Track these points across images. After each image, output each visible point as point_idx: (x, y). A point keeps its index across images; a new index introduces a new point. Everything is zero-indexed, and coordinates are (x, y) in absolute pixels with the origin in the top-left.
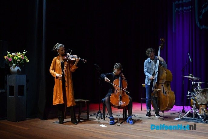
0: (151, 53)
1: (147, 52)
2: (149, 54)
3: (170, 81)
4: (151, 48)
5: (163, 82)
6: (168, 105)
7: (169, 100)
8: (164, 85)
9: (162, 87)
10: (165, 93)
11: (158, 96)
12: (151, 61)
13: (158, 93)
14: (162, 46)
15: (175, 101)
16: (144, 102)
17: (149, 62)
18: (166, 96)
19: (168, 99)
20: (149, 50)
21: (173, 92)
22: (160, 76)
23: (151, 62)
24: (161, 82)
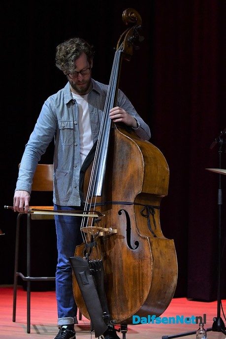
0: (77, 58)
1: (60, 54)
2: (66, 61)
3: (156, 192)
4: (78, 41)
5: (127, 195)
6: (146, 294)
7: (150, 274)
8: (130, 210)
9: (123, 217)
10: (137, 243)
11: (106, 257)
12: (76, 97)
13: (106, 242)
14: (128, 44)
15: (175, 278)
16: (48, 287)
17: (66, 101)
18: (141, 258)
19: (149, 270)
20: (66, 48)
21: (172, 242)
22: (117, 169)
23: (72, 102)
24: (118, 196)
